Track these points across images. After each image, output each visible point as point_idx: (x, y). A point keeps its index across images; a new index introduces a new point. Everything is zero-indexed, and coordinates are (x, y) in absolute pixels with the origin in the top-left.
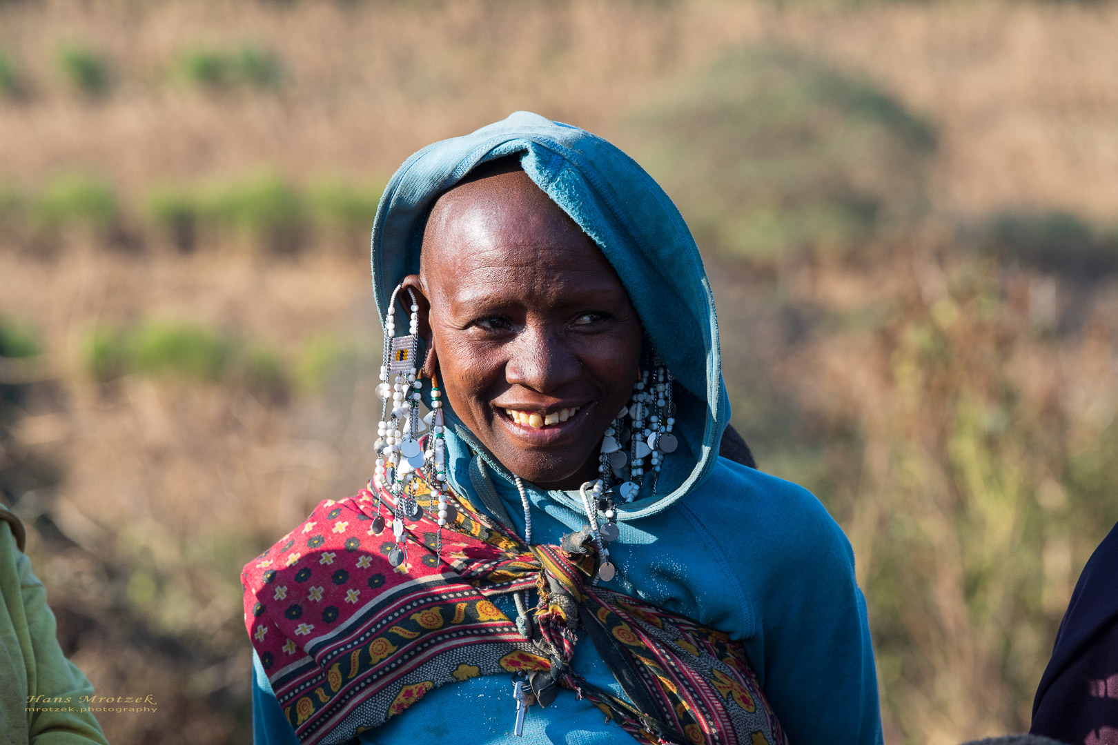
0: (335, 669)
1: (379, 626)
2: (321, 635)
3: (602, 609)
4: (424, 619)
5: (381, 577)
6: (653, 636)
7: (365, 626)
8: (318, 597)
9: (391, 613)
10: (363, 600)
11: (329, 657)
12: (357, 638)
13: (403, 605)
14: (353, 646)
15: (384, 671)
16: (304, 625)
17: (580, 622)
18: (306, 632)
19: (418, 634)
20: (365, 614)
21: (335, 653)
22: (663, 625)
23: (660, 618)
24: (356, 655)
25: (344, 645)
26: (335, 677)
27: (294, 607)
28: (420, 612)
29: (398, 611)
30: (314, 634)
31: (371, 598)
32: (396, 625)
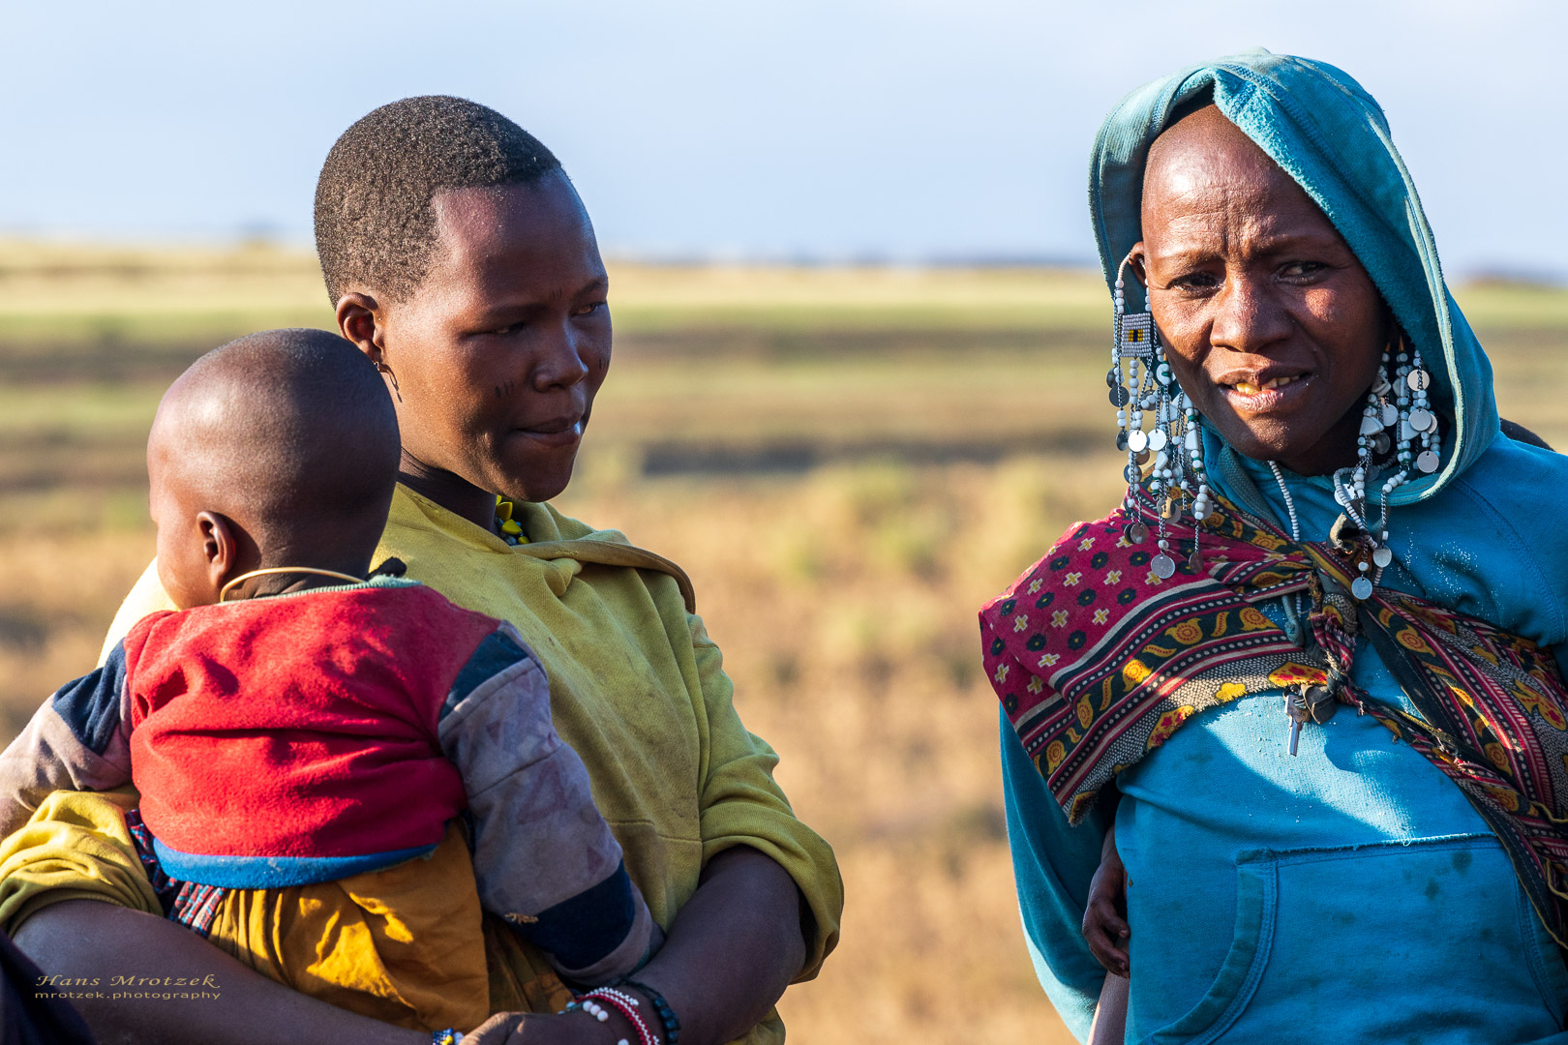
0: (1085, 701)
1: (1132, 647)
2: (1068, 664)
3: (1384, 611)
4: (1180, 633)
5: (1132, 591)
6: (1444, 642)
7: (1117, 648)
8: (1062, 623)
9: (1144, 630)
10: (1112, 620)
11: (1078, 688)
12: (1109, 663)
13: (1157, 620)
14: (1105, 672)
15: (1139, 697)
16: (1049, 655)
17: (1359, 627)
18: (1050, 663)
19: (1174, 650)
20: (1116, 635)
21: (1085, 682)
22: (1457, 629)
23: (1453, 620)
24: (1108, 682)
25: (1095, 673)
26: (1084, 712)
27: (1035, 638)
28: (1175, 626)
29: (1152, 627)
30: (1060, 664)
31: (1121, 616)
32: (1150, 643)
